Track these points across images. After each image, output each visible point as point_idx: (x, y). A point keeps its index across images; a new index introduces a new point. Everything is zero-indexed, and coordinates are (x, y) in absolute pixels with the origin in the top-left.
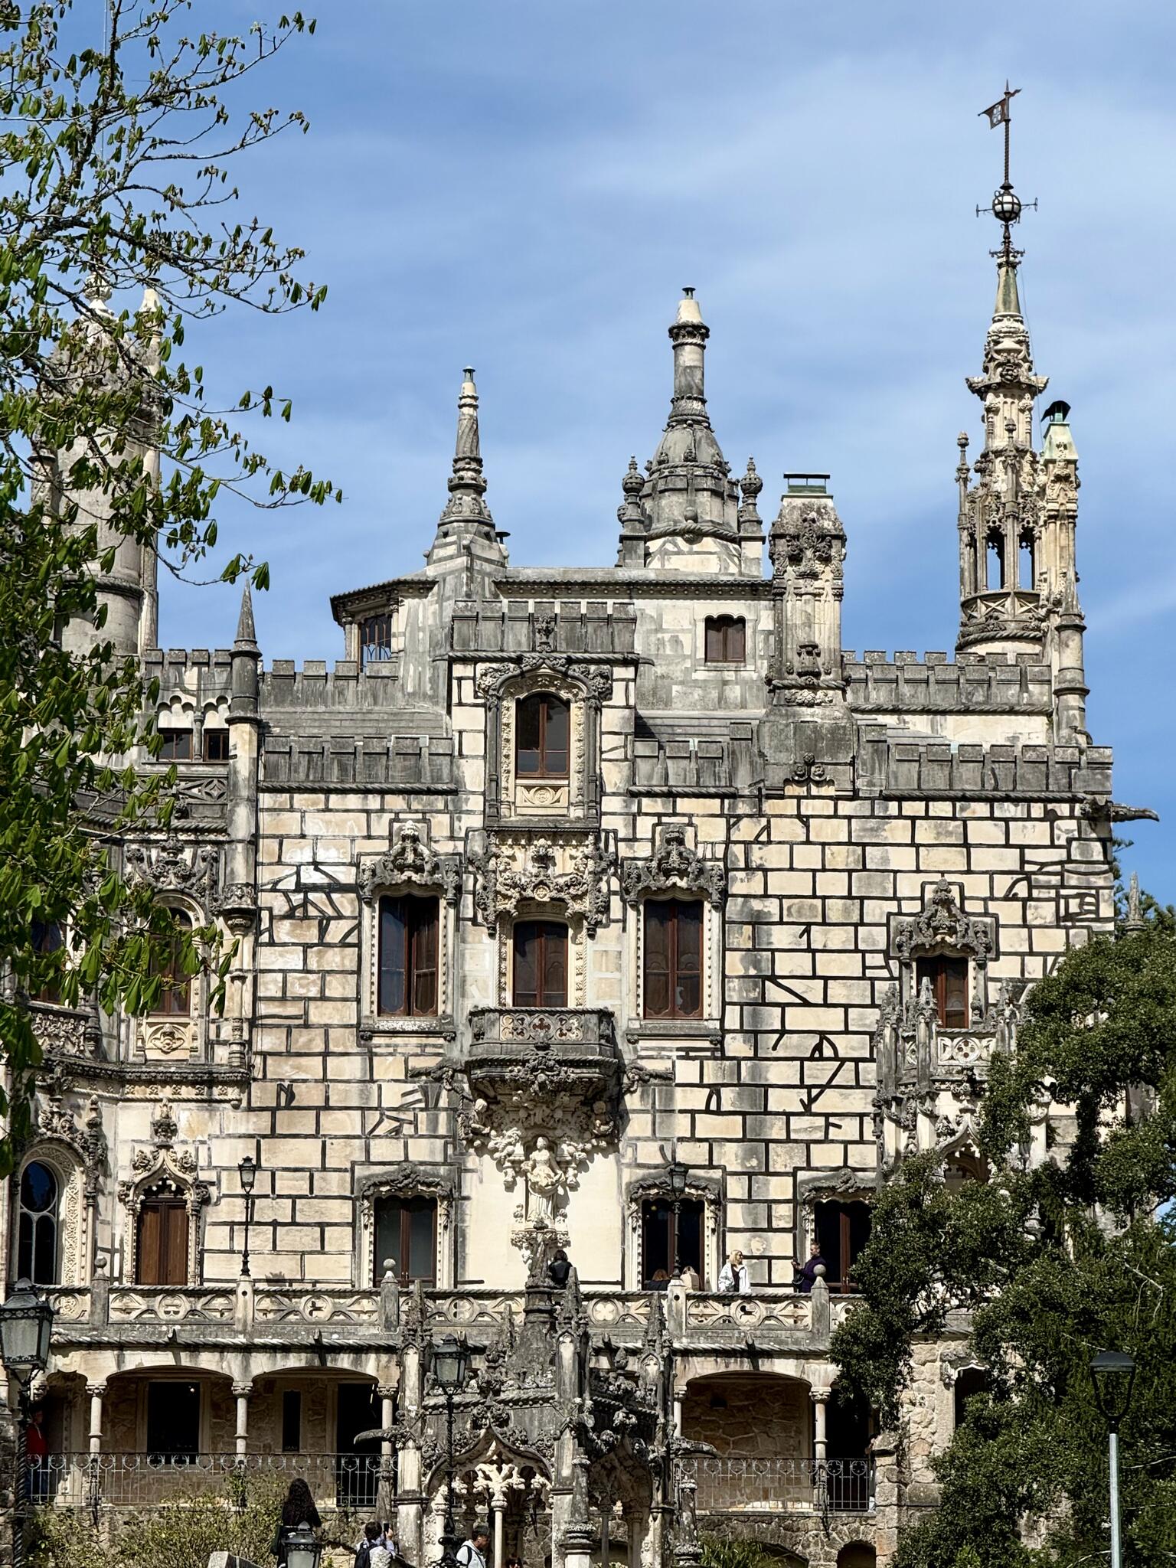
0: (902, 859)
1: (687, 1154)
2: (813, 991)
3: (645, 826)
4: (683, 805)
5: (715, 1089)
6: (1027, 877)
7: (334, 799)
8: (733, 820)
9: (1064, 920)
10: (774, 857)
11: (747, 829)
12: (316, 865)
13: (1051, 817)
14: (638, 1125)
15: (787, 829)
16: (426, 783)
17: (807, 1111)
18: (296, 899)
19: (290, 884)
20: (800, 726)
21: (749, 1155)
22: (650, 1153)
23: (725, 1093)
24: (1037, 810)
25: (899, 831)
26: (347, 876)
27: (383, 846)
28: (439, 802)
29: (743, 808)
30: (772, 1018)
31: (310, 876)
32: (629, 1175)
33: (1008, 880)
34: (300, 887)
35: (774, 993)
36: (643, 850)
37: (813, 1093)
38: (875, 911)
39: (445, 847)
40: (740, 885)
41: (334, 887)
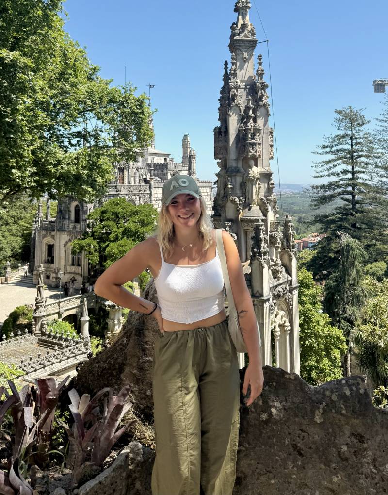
12: (158, 197)
18: (156, 202)
31: (157, 199)
41: (159, 200)
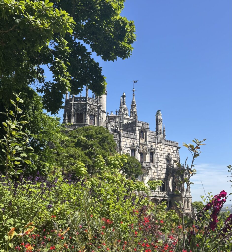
0: (166, 150)
1: (153, 176)
2: (161, 162)
3: (150, 144)
4: (153, 143)
5: (155, 170)
6: (174, 153)
7: (128, 139)
8: (156, 145)
9: (176, 157)
10: (158, 149)
11: (157, 146)
12: (127, 145)
13: (175, 148)
14: (150, 173)
15: (159, 146)
16: (135, 138)
17: (161, 173)
18: (125, 148)
19: (125, 146)
20: (160, 137)
21: (157, 177)
22: (151, 176)
23: (156, 171)
24: (174, 147)
25: (166, 148)
26: (129, 146)
27: (131, 144)
28: (136, 140)
29: (156, 144)
30: (158, 164)
32: (150, 178)
33: (172, 153)
34: (126, 147)
35: (159, 162)
36: (150, 147)
37: (161, 171)
38: (165, 155)
39: (136, 145)
40: (156, 151)
41: (128, 147)
